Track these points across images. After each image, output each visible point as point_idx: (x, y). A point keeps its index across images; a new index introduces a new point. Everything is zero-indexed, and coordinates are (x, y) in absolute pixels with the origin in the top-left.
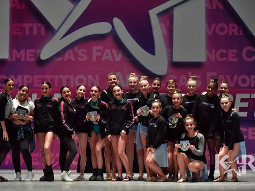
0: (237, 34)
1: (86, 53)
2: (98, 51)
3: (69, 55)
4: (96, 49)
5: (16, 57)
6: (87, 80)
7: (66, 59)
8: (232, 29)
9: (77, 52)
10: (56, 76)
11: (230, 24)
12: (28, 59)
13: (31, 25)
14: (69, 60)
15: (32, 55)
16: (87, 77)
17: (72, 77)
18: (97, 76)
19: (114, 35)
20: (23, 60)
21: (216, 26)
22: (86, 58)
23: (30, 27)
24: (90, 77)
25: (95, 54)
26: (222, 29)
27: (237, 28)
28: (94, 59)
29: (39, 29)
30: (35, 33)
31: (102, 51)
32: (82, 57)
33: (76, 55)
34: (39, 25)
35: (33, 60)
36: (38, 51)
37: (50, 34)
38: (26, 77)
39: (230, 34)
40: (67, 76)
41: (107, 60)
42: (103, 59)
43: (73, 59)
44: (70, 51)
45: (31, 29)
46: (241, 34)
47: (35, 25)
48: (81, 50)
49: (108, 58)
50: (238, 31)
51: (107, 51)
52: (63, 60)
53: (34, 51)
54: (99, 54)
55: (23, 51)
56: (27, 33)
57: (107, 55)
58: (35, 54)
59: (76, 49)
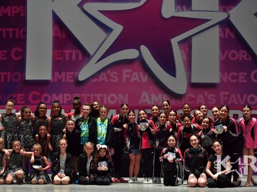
0: (246, 59)
1: (117, 75)
2: (127, 73)
3: (103, 77)
4: (126, 71)
5: (58, 79)
6: (118, 98)
7: (99, 81)
8: (242, 55)
9: (109, 75)
10: (92, 95)
11: (240, 51)
12: (68, 80)
13: (71, 51)
14: (103, 81)
15: (72, 77)
16: (118, 96)
17: (105, 95)
18: (127, 95)
19: (141, 60)
20: (63, 81)
21: (228, 52)
22: (117, 79)
23: (69, 53)
24: (120, 95)
25: (125, 76)
26: (233, 55)
27: (246, 54)
28: (124, 80)
29: (77, 55)
30: (74, 58)
31: (131, 74)
32: (114, 79)
33: (109, 77)
34: (77, 51)
35: (72, 81)
36: (76, 73)
37: (87, 59)
38: (66, 95)
39: (241, 59)
40: (101, 95)
41: (135, 81)
42: (132, 80)
43: (106, 81)
44: (104, 74)
45: (71, 54)
46: (250, 59)
47: (74, 51)
48: (114, 73)
49: (135, 79)
50: (247, 57)
51: (135, 73)
52: (97, 81)
53: (73, 73)
54: (128, 76)
55: (63, 73)
56: (67, 58)
57: (135, 77)
58: (74, 76)
59: (109, 72)
